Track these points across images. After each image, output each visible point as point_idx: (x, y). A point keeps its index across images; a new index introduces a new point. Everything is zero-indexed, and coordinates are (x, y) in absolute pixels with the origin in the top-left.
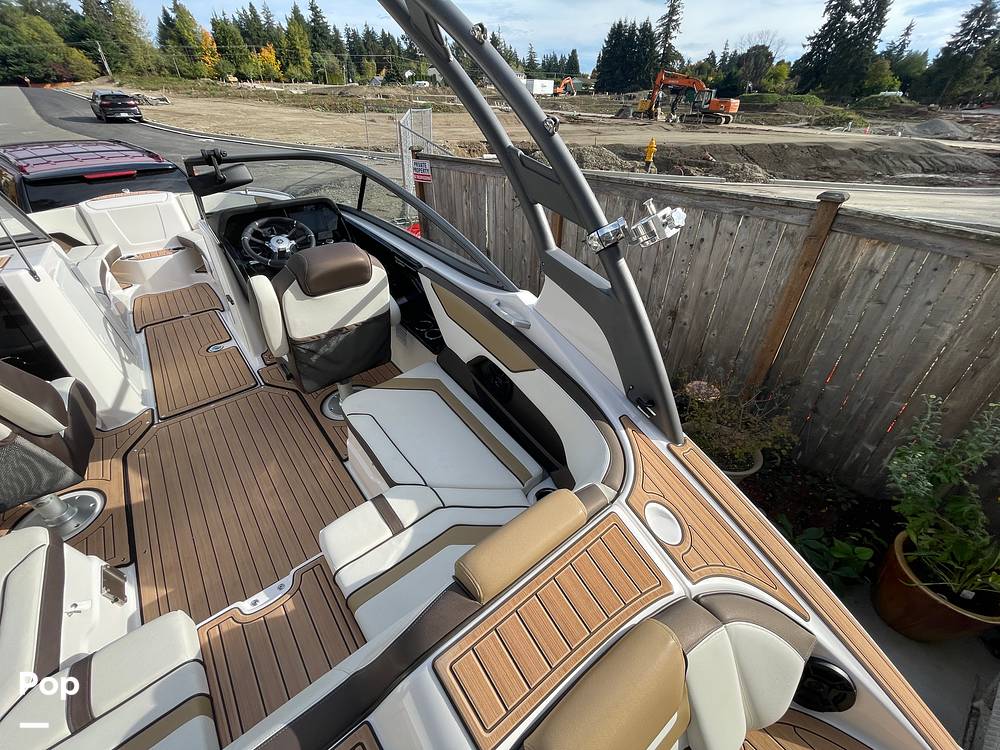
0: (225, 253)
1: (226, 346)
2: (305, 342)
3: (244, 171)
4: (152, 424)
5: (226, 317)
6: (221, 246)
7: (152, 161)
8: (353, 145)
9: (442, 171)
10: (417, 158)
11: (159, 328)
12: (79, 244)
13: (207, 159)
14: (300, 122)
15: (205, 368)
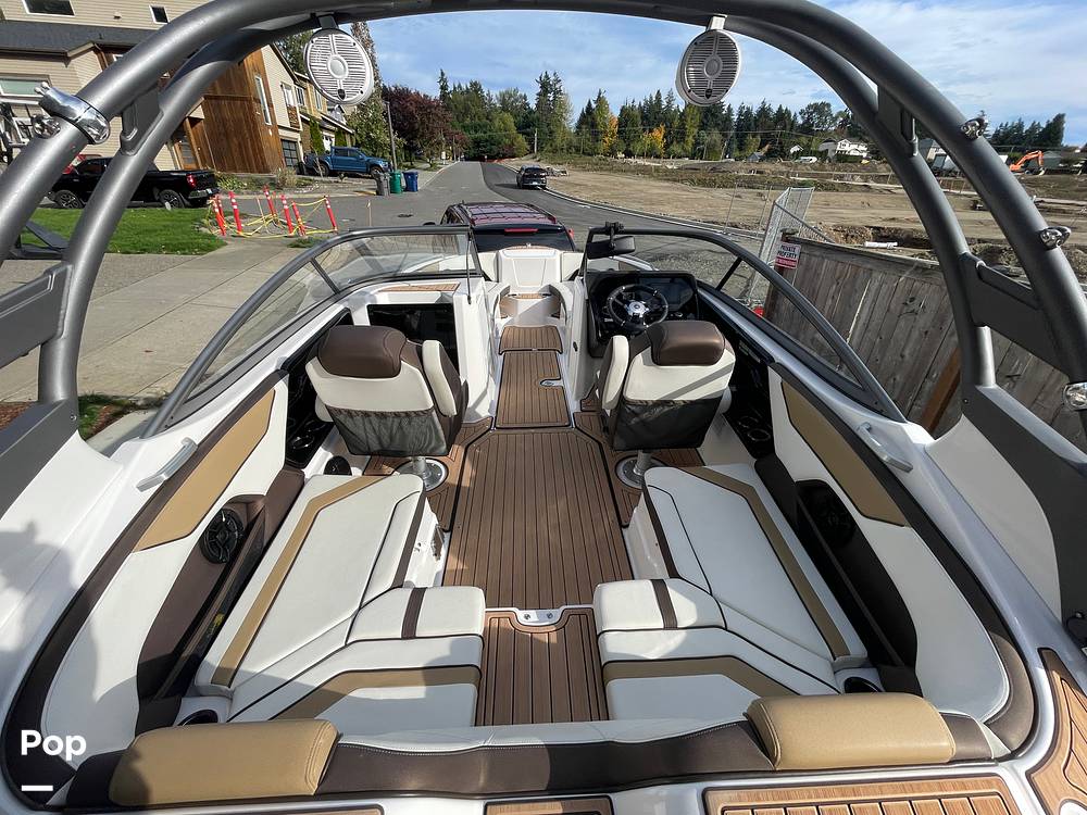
0: (588, 308)
1: (556, 383)
2: (634, 403)
3: (630, 243)
4: (490, 429)
5: (562, 359)
6: (587, 300)
7: (550, 222)
8: (711, 219)
9: (813, 258)
11: (514, 354)
13: (607, 230)
14: (667, 194)
15: (535, 397)
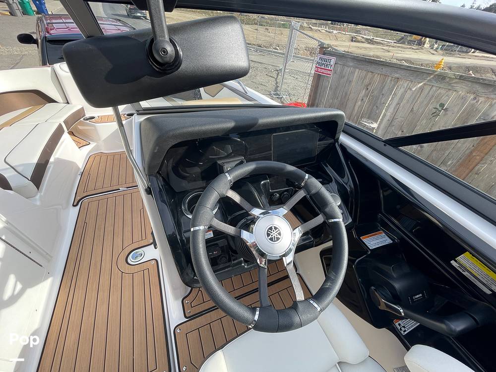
1: (147, 255)
9: (346, 68)
10: (324, 54)
11: (94, 200)
12: (51, 100)
